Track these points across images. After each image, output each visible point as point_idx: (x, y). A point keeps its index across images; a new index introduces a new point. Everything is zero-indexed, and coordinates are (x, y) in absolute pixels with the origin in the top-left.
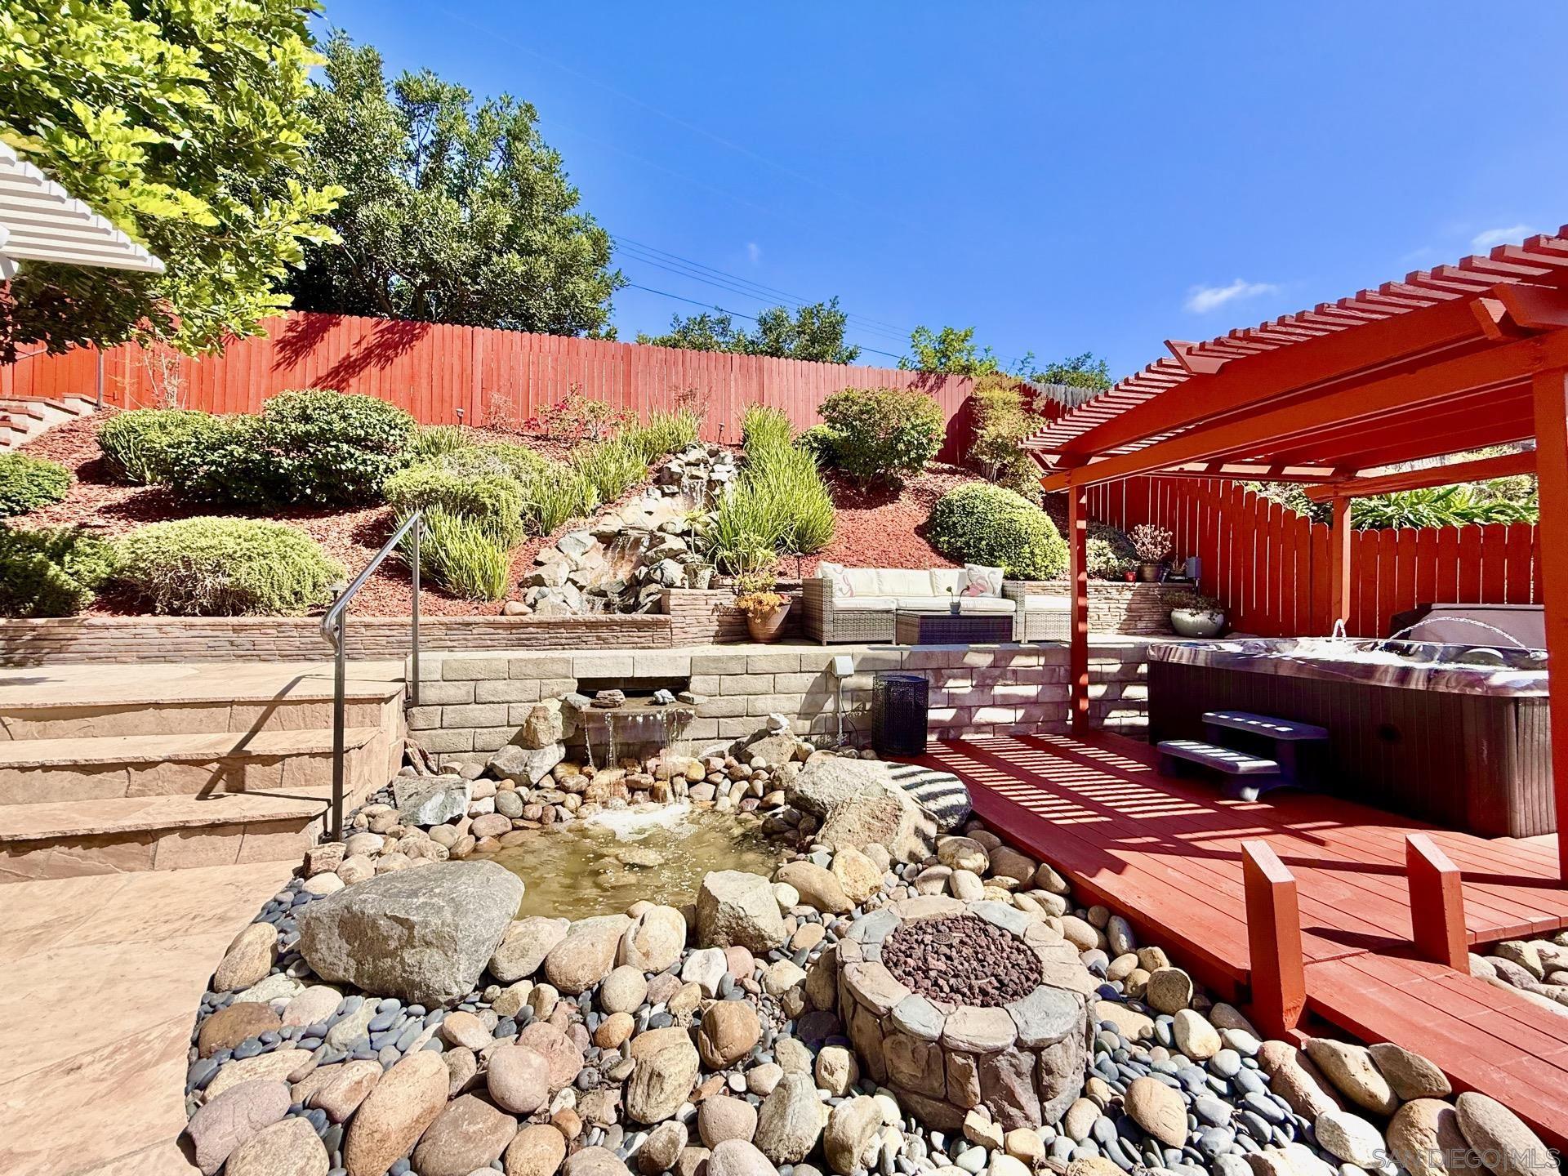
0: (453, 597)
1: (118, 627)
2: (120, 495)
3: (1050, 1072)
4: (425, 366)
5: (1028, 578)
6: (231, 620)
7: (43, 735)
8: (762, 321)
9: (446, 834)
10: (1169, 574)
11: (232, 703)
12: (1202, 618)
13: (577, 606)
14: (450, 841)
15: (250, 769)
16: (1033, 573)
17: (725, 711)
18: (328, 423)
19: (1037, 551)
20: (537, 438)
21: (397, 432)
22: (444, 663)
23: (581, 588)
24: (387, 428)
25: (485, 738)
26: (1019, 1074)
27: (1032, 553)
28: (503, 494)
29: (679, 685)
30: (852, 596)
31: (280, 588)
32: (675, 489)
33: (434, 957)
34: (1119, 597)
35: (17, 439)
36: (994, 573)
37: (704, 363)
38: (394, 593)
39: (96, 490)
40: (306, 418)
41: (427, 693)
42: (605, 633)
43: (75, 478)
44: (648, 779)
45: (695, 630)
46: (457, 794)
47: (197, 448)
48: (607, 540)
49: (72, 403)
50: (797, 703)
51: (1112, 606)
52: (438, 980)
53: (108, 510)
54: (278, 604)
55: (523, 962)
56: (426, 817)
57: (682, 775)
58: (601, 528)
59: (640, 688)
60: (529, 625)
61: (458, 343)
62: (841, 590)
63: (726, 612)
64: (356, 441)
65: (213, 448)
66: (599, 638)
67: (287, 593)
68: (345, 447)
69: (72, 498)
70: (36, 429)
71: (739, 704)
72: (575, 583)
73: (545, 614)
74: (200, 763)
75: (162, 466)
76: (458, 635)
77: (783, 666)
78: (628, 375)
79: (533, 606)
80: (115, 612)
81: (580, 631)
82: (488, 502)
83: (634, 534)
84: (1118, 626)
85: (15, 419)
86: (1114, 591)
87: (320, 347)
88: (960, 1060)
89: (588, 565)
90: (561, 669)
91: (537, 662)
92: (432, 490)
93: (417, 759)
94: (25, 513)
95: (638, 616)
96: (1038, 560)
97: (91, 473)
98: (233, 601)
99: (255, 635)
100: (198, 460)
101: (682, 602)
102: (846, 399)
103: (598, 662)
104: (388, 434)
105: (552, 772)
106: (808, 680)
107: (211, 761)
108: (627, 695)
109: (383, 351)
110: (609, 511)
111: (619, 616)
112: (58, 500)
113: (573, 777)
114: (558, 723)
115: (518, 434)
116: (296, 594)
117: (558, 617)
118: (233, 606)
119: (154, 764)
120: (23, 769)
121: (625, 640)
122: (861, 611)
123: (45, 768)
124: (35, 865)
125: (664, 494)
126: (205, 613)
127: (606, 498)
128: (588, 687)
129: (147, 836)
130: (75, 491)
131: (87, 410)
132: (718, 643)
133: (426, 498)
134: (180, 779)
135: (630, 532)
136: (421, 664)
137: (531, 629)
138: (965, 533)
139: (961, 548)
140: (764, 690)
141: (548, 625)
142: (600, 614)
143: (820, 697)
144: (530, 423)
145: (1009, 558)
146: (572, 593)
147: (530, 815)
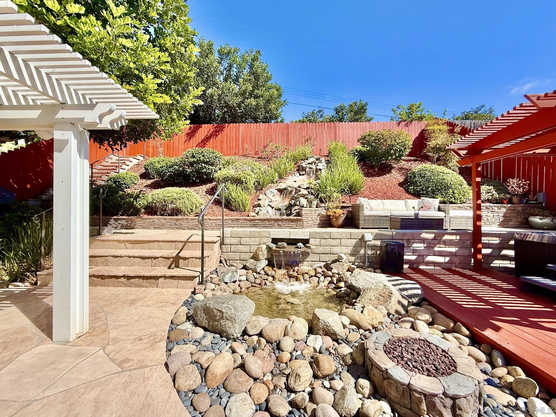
0: (233, 211)
1: (149, 219)
2: (149, 182)
3: (460, 409)
4: (225, 138)
5: (451, 203)
6: (175, 217)
7: (133, 248)
8: (336, 110)
9: (232, 286)
10: (527, 200)
11: (176, 241)
12: (547, 221)
13: (272, 214)
14: (233, 288)
15: (181, 261)
16: (454, 201)
17: (322, 252)
18: (199, 158)
19: (456, 191)
20: (258, 158)
21: (218, 159)
22: (231, 231)
23: (273, 208)
24: (215, 158)
25: (243, 256)
26: (445, 407)
27: (453, 192)
28: (248, 177)
29: (305, 242)
30: (371, 210)
31: (187, 208)
32: (304, 173)
33: (229, 324)
34: (499, 211)
35: (127, 168)
36: (435, 201)
37: (314, 127)
38: (217, 209)
39: (144, 181)
40: (193, 157)
41: (227, 241)
42: (280, 223)
43: (139, 178)
44: (296, 274)
45: (311, 222)
46: (235, 273)
47: (167, 168)
48: (281, 191)
49: (139, 157)
50: (349, 250)
51: (495, 215)
52: (231, 331)
53: (147, 186)
54: (187, 213)
55: (255, 329)
56: (226, 280)
57: (307, 273)
58: (279, 187)
59: (292, 242)
60: (256, 220)
61: (235, 129)
62: (367, 208)
63: (323, 216)
64: (206, 163)
65: (170, 167)
66: (278, 225)
67: (189, 209)
68: (203, 165)
69: (139, 183)
70: (131, 165)
71: (327, 249)
72: (270, 206)
73: (261, 216)
74: (168, 258)
75: (159, 173)
76: (235, 223)
77: (344, 236)
78: (288, 134)
79: (257, 214)
80: (148, 215)
81: (272, 222)
82: (244, 180)
83: (290, 189)
84: (498, 224)
85: (127, 163)
86: (496, 208)
87: (197, 135)
88: (418, 396)
89: (275, 200)
90: (266, 235)
91: (259, 232)
92: (227, 177)
93: (224, 261)
94: (129, 188)
95: (291, 217)
96: (457, 195)
97: (144, 176)
98: (176, 212)
99: (181, 222)
100: (167, 171)
101: (306, 212)
102: (369, 135)
103: (278, 233)
104: (215, 160)
105: (263, 269)
106: (354, 242)
107: (171, 258)
108: (288, 244)
109: (215, 133)
110: (282, 181)
111: (285, 217)
112: (136, 184)
113: (270, 271)
114: (265, 253)
115: (253, 157)
116: (191, 210)
117: (265, 217)
118: (176, 213)
119: (157, 258)
120: (129, 257)
121: (287, 225)
122: (375, 216)
123: (134, 257)
124: (131, 283)
125: (300, 175)
126: (169, 215)
127: (281, 177)
128: (275, 241)
129: (156, 278)
130: (139, 181)
131: (142, 159)
132: (320, 227)
133: (226, 179)
134: (164, 263)
135: (288, 188)
136: (225, 232)
138: (421, 185)
139: (419, 191)
140: (337, 245)
141: (262, 220)
142: (278, 217)
143: (358, 248)
144: (256, 153)
145: (442, 194)
146: (269, 209)
147: (257, 282)
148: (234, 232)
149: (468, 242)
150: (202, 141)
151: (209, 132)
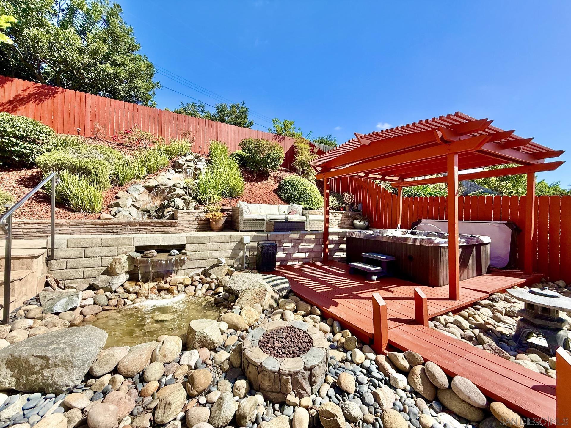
0: (73, 211)
3: (314, 376)
4: (60, 107)
5: (310, 209)
8: (217, 108)
9: (68, 316)
10: (353, 209)
13: (136, 216)
14: (70, 318)
17: (200, 257)
19: (313, 200)
20: (118, 145)
21: (44, 135)
22: (68, 240)
23: (138, 209)
24: (38, 133)
25: (89, 272)
26: (304, 379)
27: (312, 200)
28: (100, 167)
29: (181, 248)
30: (250, 214)
32: (181, 170)
33: (60, 371)
34: (338, 216)
36: (299, 207)
37: (194, 122)
38: (41, 208)
41: (58, 253)
42: (149, 227)
44: (167, 286)
45: (188, 226)
46: (74, 298)
48: (150, 189)
50: (228, 253)
51: (336, 219)
52: (63, 381)
55: (106, 367)
56: (57, 309)
57: (182, 283)
58: (147, 184)
59: (164, 249)
60: (112, 224)
61: (78, 99)
62: (246, 211)
63: (201, 219)
64: (21, 138)
66: (146, 229)
68: (14, 140)
71: (206, 254)
72: (135, 206)
73: (120, 218)
76: (76, 228)
77: (224, 239)
78: (161, 123)
79: (114, 216)
81: (137, 227)
82: (92, 170)
84: (338, 225)
86: (337, 214)
88: (285, 377)
89: (141, 199)
90: (128, 242)
91: (116, 240)
92: (63, 163)
93: (53, 284)
95: (164, 220)
96: (314, 203)
101: (183, 215)
102: (250, 141)
103: (145, 239)
104: (39, 135)
105: (122, 285)
106: (233, 245)
108: (158, 252)
109: (38, 96)
110: (151, 177)
111: (155, 220)
113: (132, 287)
114: (126, 265)
115: (108, 142)
117: (127, 220)
121: (157, 230)
122: (253, 220)
125: (176, 172)
127: (150, 172)
128: (140, 249)
132: (198, 231)
133: (59, 167)
135: (161, 186)
136: (55, 241)
137: (113, 225)
138: (290, 193)
139: (289, 198)
140: (216, 249)
141: (122, 224)
142: (146, 219)
143: (238, 251)
144: (114, 138)
145: (305, 202)
146: (134, 211)
147: (111, 304)
148: (74, 241)
149: (321, 240)
150: (11, 102)
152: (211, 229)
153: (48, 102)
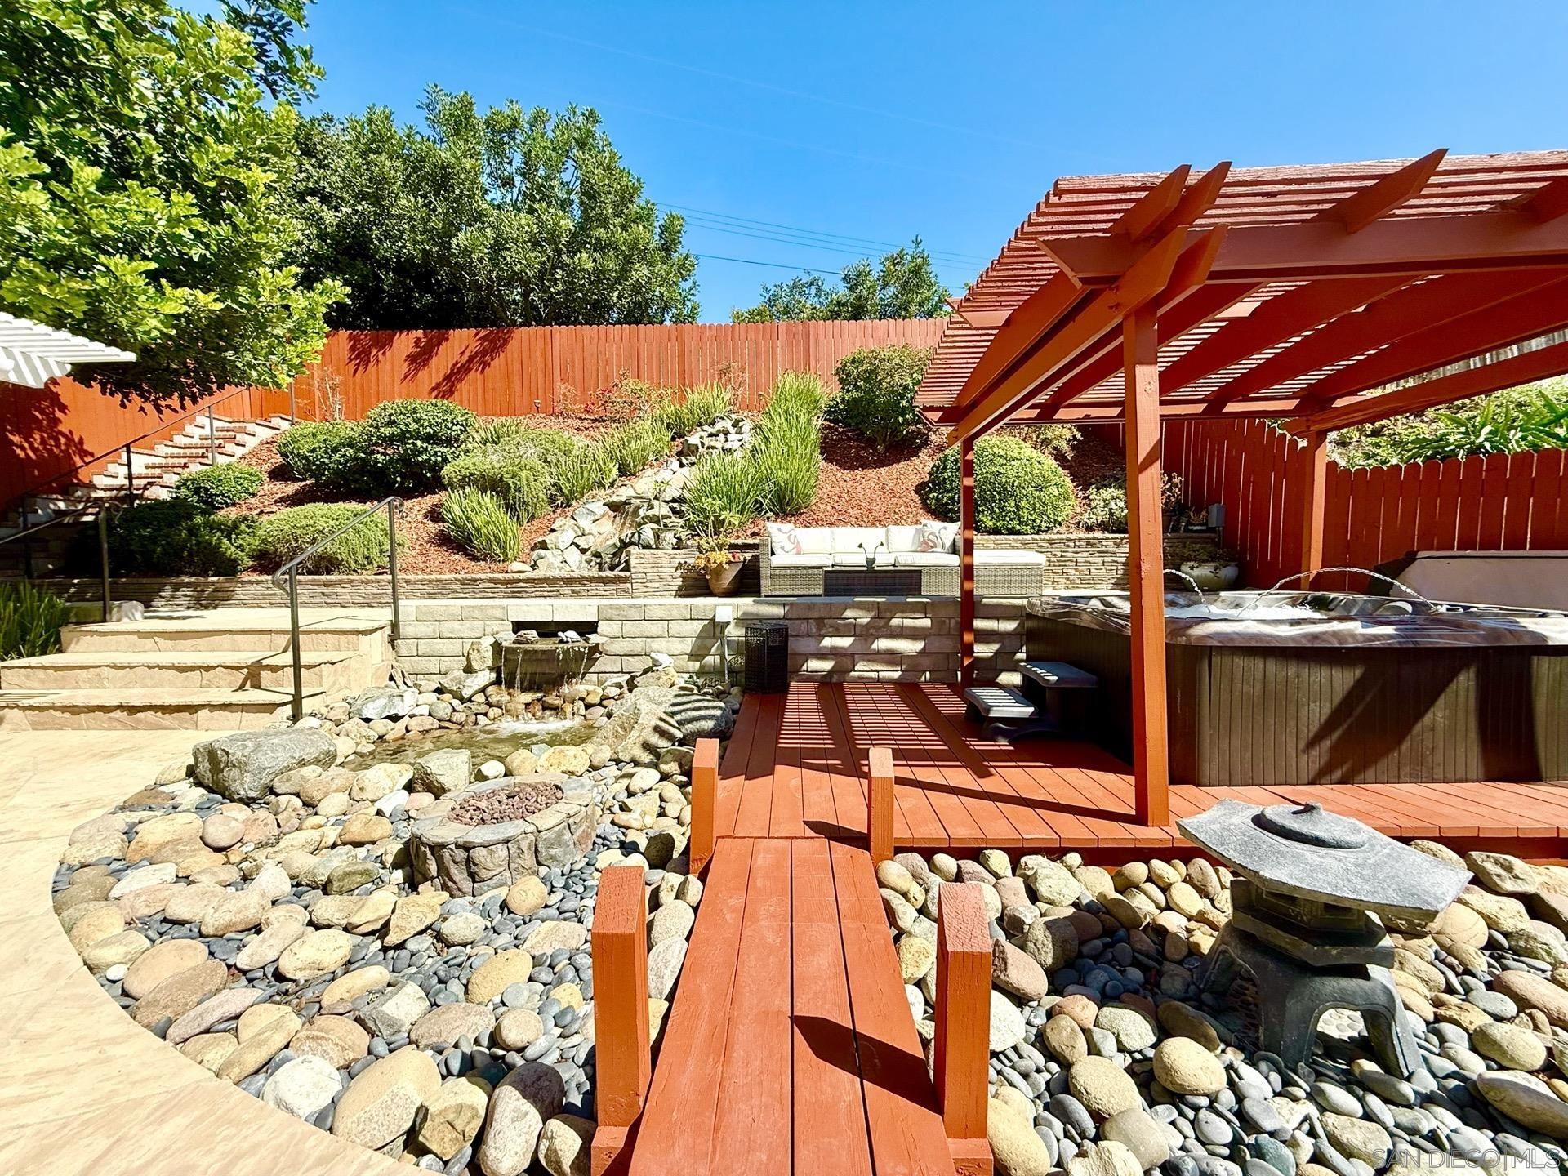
0: (475, 559)
1: (258, 583)
2: (291, 488)
4: (516, 366)
5: (1012, 532)
6: (324, 577)
7: (174, 649)
9: (382, 727)
10: (1188, 523)
11: (271, 632)
12: (1205, 571)
13: (577, 566)
14: (382, 731)
15: (264, 674)
16: (1018, 527)
17: (627, 650)
18: (406, 425)
20: (596, 420)
21: (459, 427)
23: (583, 551)
24: (450, 425)
25: (446, 663)
27: (1017, 506)
28: (524, 474)
31: (354, 554)
32: (693, 459)
34: (1116, 550)
35: (239, 451)
36: (945, 528)
37: (751, 335)
38: (439, 555)
39: (279, 485)
40: (391, 423)
41: (406, 630)
42: (578, 588)
43: (265, 477)
44: (558, 702)
45: (657, 585)
46: (397, 700)
47: (326, 452)
48: (615, 507)
49: (276, 422)
50: (687, 646)
51: (1107, 559)
53: (282, 500)
54: (353, 565)
56: (367, 714)
57: (582, 699)
58: (615, 499)
60: (520, 581)
61: (540, 342)
64: (428, 438)
65: (335, 450)
66: (573, 591)
67: (360, 558)
68: (419, 443)
69: (262, 493)
70: (252, 443)
71: (638, 645)
72: (578, 546)
73: (539, 574)
74: (237, 668)
75: (312, 468)
76: (470, 588)
77: (675, 613)
79: (534, 566)
80: (261, 573)
81: (558, 586)
82: (510, 481)
83: (637, 502)
85: (240, 437)
86: (1111, 544)
87: (434, 361)
89: (595, 531)
90: (499, 614)
92: (471, 474)
93: (398, 677)
94: (234, 504)
95: (616, 572)
96: (1025, 514)
97: (280, 474)
98: (326, 564)
99: (338, 589)
100: (326, 461)
101: (643, 561)
102: (853, 361)
103: (525, 608)
104: (451, 429)
105: (483, 690)
106: (697, 626)
107: (243, 667)
109: (481, 359)
110: (627, 482)
111: (608, 573)
112: (254, 495)
113: (498, 695)
115: (580, 418)
116: (367, 558)
117: (557, 574)
118: (327, 567)
119: (212, 668)
120: (150, 667)
121: (594, 593)
122: (797, 567)
123: (161, 667)
125: (682, 465)
126: (310, 573)
127: (624, 471)
129: (192, 709)
130: (266, 487)
131: (285, 425)
132: (680, 596)
133: (467, 481)
134: (229, 678)
135: (633, 501)
136: (401, 609)
137: (522, 584)
138: (952, 489)
139: (947, 504)
140: (658, 634)
141: (546, 580)
142: (595, 573)
143: (708, 642)
144: (587, 410)
145: (993, 512)
146: (574, 556)
147: (454, 720)
148: (424, 609)
149: (953, 621)
150: (448, 378)
151: (463, 353)
152: (709, 593)
153: (499, 362)
